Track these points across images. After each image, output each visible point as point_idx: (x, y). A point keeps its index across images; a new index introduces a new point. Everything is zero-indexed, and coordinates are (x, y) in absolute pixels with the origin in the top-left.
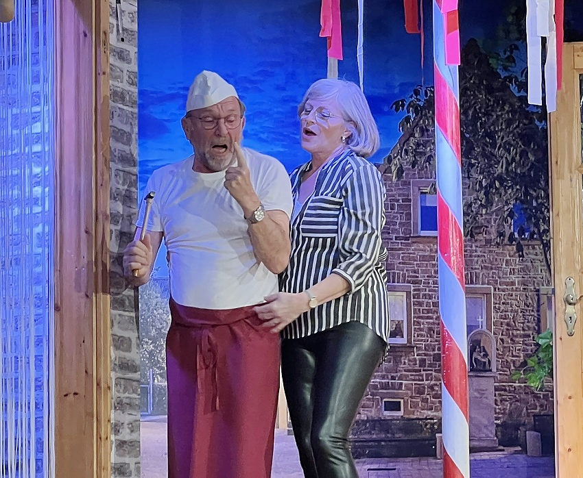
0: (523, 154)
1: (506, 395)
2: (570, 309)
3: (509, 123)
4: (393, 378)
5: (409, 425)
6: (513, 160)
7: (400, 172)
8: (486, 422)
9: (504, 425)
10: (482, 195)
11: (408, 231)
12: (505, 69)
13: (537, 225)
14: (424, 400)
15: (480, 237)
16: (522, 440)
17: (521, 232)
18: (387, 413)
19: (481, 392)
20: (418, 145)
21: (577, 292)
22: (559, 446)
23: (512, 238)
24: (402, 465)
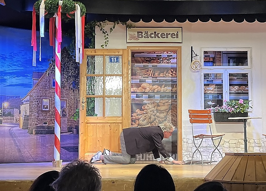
1: (70, 121)
2: (83, 104)
3: (72, 65)
4: (46, 117)
5: (48, 127)
6: (73, 72)
7: (49, 74)
8: (65, 127)
9: (69, 128)
10: (66, 79)
11: (50, 87)
12: (72, 53)
13: (77, 86)
14: (52, 122)
15: (65, 88)
16: (72, 131)
17: (74, 87)
18: (44, 125)
19: (64, 121)
20: (53, 69)
21: (84, 101)
22: (80, 133)
23: (72, 89)
24: (47, 136)
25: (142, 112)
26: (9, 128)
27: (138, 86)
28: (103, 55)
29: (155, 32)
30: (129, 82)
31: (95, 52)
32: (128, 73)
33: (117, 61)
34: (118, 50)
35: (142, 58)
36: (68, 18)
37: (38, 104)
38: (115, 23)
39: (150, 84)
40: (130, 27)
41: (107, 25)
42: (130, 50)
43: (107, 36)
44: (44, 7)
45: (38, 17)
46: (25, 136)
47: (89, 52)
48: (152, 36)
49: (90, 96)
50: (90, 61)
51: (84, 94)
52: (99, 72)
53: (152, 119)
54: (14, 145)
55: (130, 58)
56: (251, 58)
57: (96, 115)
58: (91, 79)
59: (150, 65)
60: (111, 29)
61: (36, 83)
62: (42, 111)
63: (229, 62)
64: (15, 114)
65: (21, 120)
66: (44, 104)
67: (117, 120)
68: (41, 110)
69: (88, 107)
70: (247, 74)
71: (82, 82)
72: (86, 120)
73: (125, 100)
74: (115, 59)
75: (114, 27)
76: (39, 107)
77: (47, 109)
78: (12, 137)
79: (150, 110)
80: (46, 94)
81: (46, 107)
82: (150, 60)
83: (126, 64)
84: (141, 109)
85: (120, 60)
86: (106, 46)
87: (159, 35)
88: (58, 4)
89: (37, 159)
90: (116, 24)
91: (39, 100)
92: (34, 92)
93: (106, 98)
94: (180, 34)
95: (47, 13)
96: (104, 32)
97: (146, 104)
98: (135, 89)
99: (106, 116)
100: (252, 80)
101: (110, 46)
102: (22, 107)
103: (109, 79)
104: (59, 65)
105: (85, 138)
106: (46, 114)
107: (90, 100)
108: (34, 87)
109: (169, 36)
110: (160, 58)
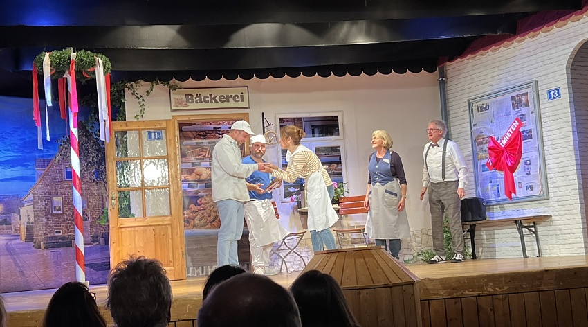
0: (97, 155)
1: (94, 228)
2: (113, 201)
3: (93, 146)
4: (58, 224)
5: (63, 238)
6: (94, 157)
7: (59, 161)
8: (88, 235)
9: (93, 236)
10: (85, 168)
11: (62, 179)
12: (91, 129)
13: (102, 176)
14: (68, 230)
15: (85, 180)
16: (99, 241)
17: (97, 179)
18: (56, 234)
19: (86, 227)
20: (65, 153)
21: (115, 196)
22: (111, 242)
23: (94, 180)
24: (62, 250)
25: (198, 208)
26: (6, 242)
27: (190, 171)
28: (138, 130)
29: (211, 95)
30: (178, 167)
31: (127, 126)
32: (175, 154)
33: (160, 137)
34: (159, 122)
35: (194, 133)
36: (84, 78)
37: (46, 204)
38: (152, 83)
39: (206, 168)
40: (174, 88)
41: (142, 87)
42: (176, 121)
43: (142, 103)
44: (50, 63)
45: (41, 77)
46: (29, 252)
47: (118, 126)
48: (207, 99)
49: (123, 189)
50: (119, 139)
51: (113, 187)
52: (134, 154)
53: (212, 217)
54: (14, 266)
55: (177, 133)
56: (344, 126)
57: (133, 216)
58: (123, 165)
59: (205, 141)
60: (148, 92)
61: (40, 175)
62: (53, 215)
63: (313, 133)
64: (13, 221)
65: (22, 229)
66: (55, 204)
67: (163, 220)
68: (50, 212)
69: (121, 205)
70: (339, 147)
71: (110, 170)
72: (119, 224)
73: (174, 192)
74: (156, 134)
75: (152, 90)
76: (48, 209)
77: (59, 212)
78: (11, 255)
79: (210, 204)
80: (56, 190)
81: (57, 208)
82: (204, 135)
83: (172, 141)
84: (196, 204)
85: (163, 135)
86: (142, 116)
87: (217, 98)
88: (69, 59)
89: (49, 283)
90: (154, 84)
91: (48, 200)
92: (39, 188)
93: (146, 190)
94: (245, 96)
95: (54, 72)
96: (137, 97)
97: (202, 196)
98: (186, 176)
99: (147, 216)
100: (346, 155)
101: (147, 117)
102: (23, 210)
103: (148, 163)
104: (76, 145)
105: (118, 249)
106: (59, 218)
107: (122, 194)
108: (39, 180)
109: (231, 99)
110: (219, 131)
